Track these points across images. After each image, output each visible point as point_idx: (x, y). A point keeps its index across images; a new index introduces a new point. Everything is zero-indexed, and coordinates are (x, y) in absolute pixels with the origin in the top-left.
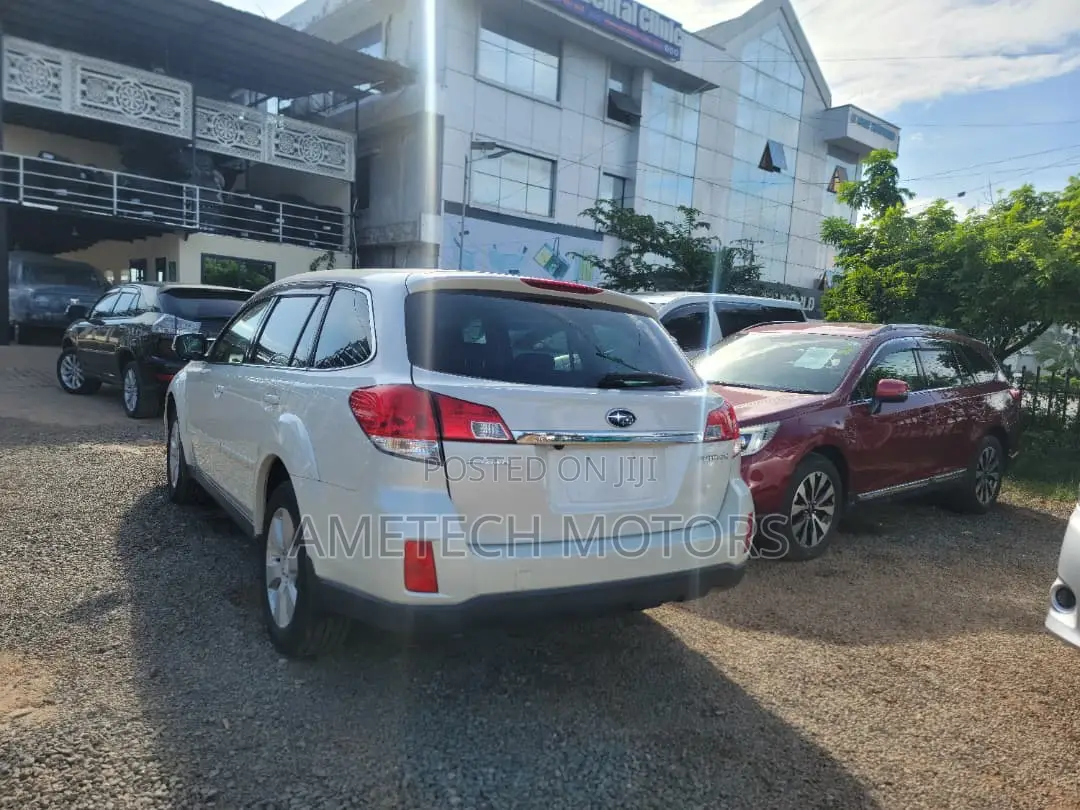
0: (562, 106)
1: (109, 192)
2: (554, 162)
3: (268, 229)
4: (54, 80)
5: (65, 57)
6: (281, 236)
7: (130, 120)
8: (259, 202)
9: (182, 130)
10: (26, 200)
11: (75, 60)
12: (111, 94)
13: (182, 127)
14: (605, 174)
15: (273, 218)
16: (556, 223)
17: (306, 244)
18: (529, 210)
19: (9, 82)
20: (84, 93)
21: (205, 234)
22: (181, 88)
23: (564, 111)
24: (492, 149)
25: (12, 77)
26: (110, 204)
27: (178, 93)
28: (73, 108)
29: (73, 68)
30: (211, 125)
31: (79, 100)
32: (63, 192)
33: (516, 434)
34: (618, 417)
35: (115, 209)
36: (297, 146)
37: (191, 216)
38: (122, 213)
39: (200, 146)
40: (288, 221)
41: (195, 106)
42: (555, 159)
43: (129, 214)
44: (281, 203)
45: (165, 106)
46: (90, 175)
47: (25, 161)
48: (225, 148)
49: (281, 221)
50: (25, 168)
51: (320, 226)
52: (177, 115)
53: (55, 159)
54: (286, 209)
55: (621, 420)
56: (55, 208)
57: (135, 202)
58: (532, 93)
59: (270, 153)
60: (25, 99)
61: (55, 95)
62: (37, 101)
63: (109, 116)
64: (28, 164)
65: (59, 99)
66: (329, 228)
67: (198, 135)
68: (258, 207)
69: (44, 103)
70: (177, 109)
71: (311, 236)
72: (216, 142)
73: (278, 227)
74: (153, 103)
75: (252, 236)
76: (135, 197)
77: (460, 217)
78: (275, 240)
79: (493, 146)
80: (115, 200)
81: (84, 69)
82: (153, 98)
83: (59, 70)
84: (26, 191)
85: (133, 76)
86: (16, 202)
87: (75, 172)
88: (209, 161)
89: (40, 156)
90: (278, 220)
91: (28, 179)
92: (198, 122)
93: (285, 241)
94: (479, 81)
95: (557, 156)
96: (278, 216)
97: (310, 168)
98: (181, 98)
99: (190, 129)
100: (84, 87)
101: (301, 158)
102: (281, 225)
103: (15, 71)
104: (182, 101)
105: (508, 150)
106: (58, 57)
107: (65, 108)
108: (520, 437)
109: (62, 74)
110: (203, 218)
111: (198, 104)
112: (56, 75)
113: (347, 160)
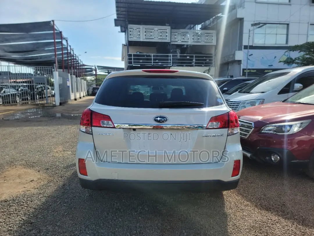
0: (291, 4)
1: (151, 59)
2: (288, 24)
3: (191, 63)
4: (139, 33)
5: (141, 27)
6: (194, 65)
7: (156, 40)
8: (188, 56)
9: (168, 40)
10: (134, 64)
11: (143, 27)
12: (151, 34)
13: (168, 39)
14: (311, 24)
15: (192, 60)
16: (289, 46)
17: (201, 66)
18: (277, 43)
19: (130, 36)
20: (145, 35)
21: (174, 67)
22: (168, 28)
23: (292, 5)
24: (259, 25)
25: (130, 34)
26: (151, 62)
27: (167, 30)
28: (143, 40)
29: (143, 29)
30: (176, 37)
31: (144, 37)
32: (141, 61)
33: (116, 125)
34: (159, 119)
35: (152, 64)
36: (199, 38)
37: (170, 63)
38: (154, 64)
39: (173, 43)
40: (196, 60)
41: (171, 32)
42: (288, 23)
43: (156, 64)
44: (194, 55)
45: (164, 34)
46: (147, 56)
47: (133, 55)
48: (179, 43)
49: (194, 60)
50: (133, 56)
51: (205, 60)
52: (167, 36)
53: (139, 53)
54: (196, 57)
55: (160, 120)
56: (139, 65)
57: (157, 61)
58: (278, 2)
59: (191, 41)
60: (133, 39)
61: (139, 37)
62: (136, 39)
63: (151, 40)
64: (134, 55)
65: (140, 38)
66: (208, 60)
67: (172, 40)
68: (188, 57)
69: (137, 39)
70: (167, 34)
71: (203, 63)
72: (177, 41)
73: (193, 62)
74: (161, 34)
75: (186, 66)
76: (157, 60)
77: (247, 50)
78: (192, 66)
79: (259, 24)
80: (152, 61)
81: (145, 29)
82: (161, 33)
83: (140, 30)
84: (134, 62)
85: (156, 28)
86: (131, 65)
87: (144, 56)
88: (175, 47)
89: (137, 53)
90: (193, 60)
91: (134, 59)
92: (172, 37)
93: (195, 66)
94: (257, 3)
95: (289, 22)
96: (193, 59)
97: (202, 43)
98: (168, 31)
99: (170, 39)
100: (145, 34)
101: (200, 41)
102: (194, 62)
103: (131, 33)
104: (168, 32)
105: (265, 24)
106: (139, 27)
107: (141, 40)
108: (117, 126)
109: (141, 32)
110: (173, 63)
111: (172, 32)
112: (139, 32)
113: (213, 39)
